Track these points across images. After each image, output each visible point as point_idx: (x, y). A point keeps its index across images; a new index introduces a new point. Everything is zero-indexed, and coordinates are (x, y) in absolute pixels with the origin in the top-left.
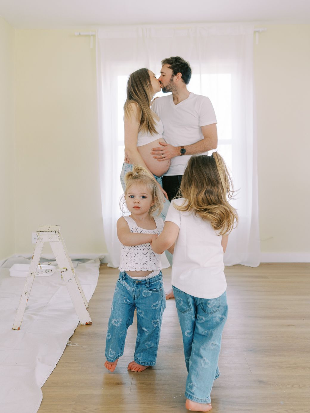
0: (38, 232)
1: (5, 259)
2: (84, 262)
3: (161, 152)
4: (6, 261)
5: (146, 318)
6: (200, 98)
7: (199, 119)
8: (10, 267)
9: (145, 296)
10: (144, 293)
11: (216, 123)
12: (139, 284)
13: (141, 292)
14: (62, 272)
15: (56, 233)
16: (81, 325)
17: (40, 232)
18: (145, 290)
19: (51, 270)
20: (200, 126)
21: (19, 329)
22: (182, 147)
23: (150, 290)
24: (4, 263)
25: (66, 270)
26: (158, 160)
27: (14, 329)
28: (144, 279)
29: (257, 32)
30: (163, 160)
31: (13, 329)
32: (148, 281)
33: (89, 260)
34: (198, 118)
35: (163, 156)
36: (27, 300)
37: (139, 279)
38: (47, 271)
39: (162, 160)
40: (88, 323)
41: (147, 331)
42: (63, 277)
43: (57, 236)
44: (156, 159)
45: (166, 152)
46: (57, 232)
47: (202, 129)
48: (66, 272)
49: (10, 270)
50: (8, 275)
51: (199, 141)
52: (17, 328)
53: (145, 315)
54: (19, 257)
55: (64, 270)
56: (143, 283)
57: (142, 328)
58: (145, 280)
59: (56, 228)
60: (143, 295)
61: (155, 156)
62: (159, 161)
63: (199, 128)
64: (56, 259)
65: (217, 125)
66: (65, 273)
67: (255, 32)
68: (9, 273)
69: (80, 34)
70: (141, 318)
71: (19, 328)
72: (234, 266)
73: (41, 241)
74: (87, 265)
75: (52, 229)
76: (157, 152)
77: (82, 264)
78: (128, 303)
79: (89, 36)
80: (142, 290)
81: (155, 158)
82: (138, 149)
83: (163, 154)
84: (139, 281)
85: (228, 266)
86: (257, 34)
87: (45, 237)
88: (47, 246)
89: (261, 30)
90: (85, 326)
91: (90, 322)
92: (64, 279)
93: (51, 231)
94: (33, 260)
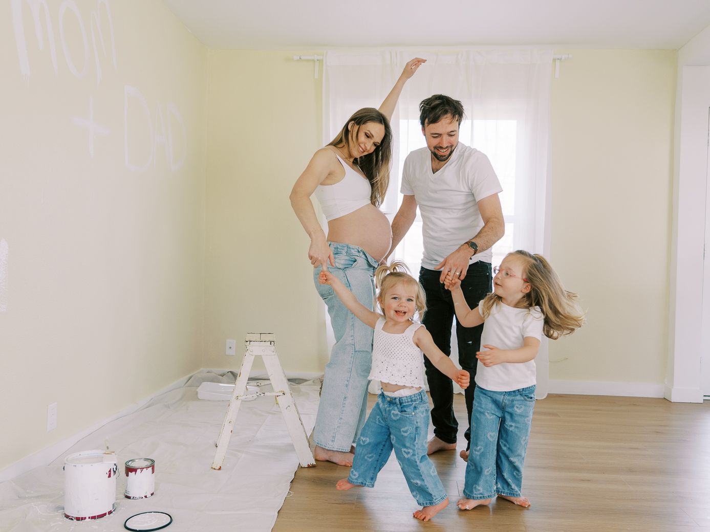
0: (247, 342)
1: (189, 375)
4: (190, 378)
8: (197, 387)
14: (278, 396)
16: (302, 467)
17: (250, 342)
19: (264, 393)
21: (220, 469)
24: (189, 380)
25: (284, 394)
27: (214, 469)
29: (558, 59)
31: (212, 468)
33: (306, 380)
38: (258, 394)
40: (311, 465)
42: (279, 403)
43: (273, 348)
46: (272, 343)
48: (284, 396)
49: (198, 390)
52: (218, 468)
54: (208, 372)
55: (281, 394)
59: (270, 338)
64: (270, 378)
66: (282, 398)
67: (554, 60)
68: (197, 393)
69: (300, 58)
71: (220, 467)
73: (251, 353)
74: (303, 387)
75: (264, 337)
77: (296, 386)
78: (381, 424)
86: (558, 62)
87: (256, 349)
88: (258, 361)
89: (563, 58)
90: (306, 469)
91: (313, 465)
92: (280, 405)
93: (265, 341)
94: (240, 378)
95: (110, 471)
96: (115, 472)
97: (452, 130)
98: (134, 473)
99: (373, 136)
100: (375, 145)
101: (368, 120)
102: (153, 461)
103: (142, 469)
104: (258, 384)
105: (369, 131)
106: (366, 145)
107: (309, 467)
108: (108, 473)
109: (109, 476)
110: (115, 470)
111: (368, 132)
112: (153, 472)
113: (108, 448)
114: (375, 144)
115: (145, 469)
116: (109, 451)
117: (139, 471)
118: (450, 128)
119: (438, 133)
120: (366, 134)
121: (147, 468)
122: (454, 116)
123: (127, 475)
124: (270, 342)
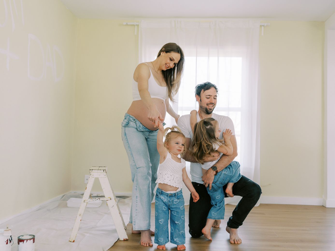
0: (90, 170)
1: (63, 194)
2: (124, 199)
5: (177, 215)
8: (67, 200)
9: (176, 203)
10: (175, 201)
12: (171, 196)
13: (173, 201)
14: (107, 200)
15: (104, 171)
16: (120, 240)
17: (92, 170)
18: (175, 199)
21: (74, 241)
23: (178, 199)
24: (63, 197)
25: (111, 199)
27: (71, 242)
28: (174, 192)
29: (263, 26)
31: (69, 241)
32: (176, 194)
36: (81, 220)
37: (171, 193)
40: (125, 239)
41: (178, 223)
42: (108, 204)
43: (105, 174)
50: (66, 206)
53: (177, 214)
54: (75, 193)
55: (109, 199)
56: (173, 195)
57: (174, 222)
58: (175, 194)
59: (104, 168)
60: (174, 203)
66: (110, 201)
67: (261, 26)
69: (127, 24)
70: (174, 216)
71: (74, 240)
73: (93, 176)
75: (100, 168)
77: (122, 200)
79: (134, 25)
80: (174, 200)
84: (171, 194)
87: (96, 174)
88: (97, 181)
89: (265, 25)
90: (123, 242)
91: (126, 239)
92: (109, 206)
93: (100, 170)
94: (86, 191)
95: (7, 240)
96: (10, 241)
98: (22, 242)
102: (34, 236)
103: (27, 240)
106: (170, 64)
107: (124, 240)
108: (6, 242)
109: (7, 243)
110: (10, 240)
111: (172, 58)
112: (34, 242)
113: (7, 228)
115: (29, 240)
116: (7, 229)
117: (25, 241)
120: (170, 58)
121: (30, 239)
123: (19, 244)
124: (103, 170)
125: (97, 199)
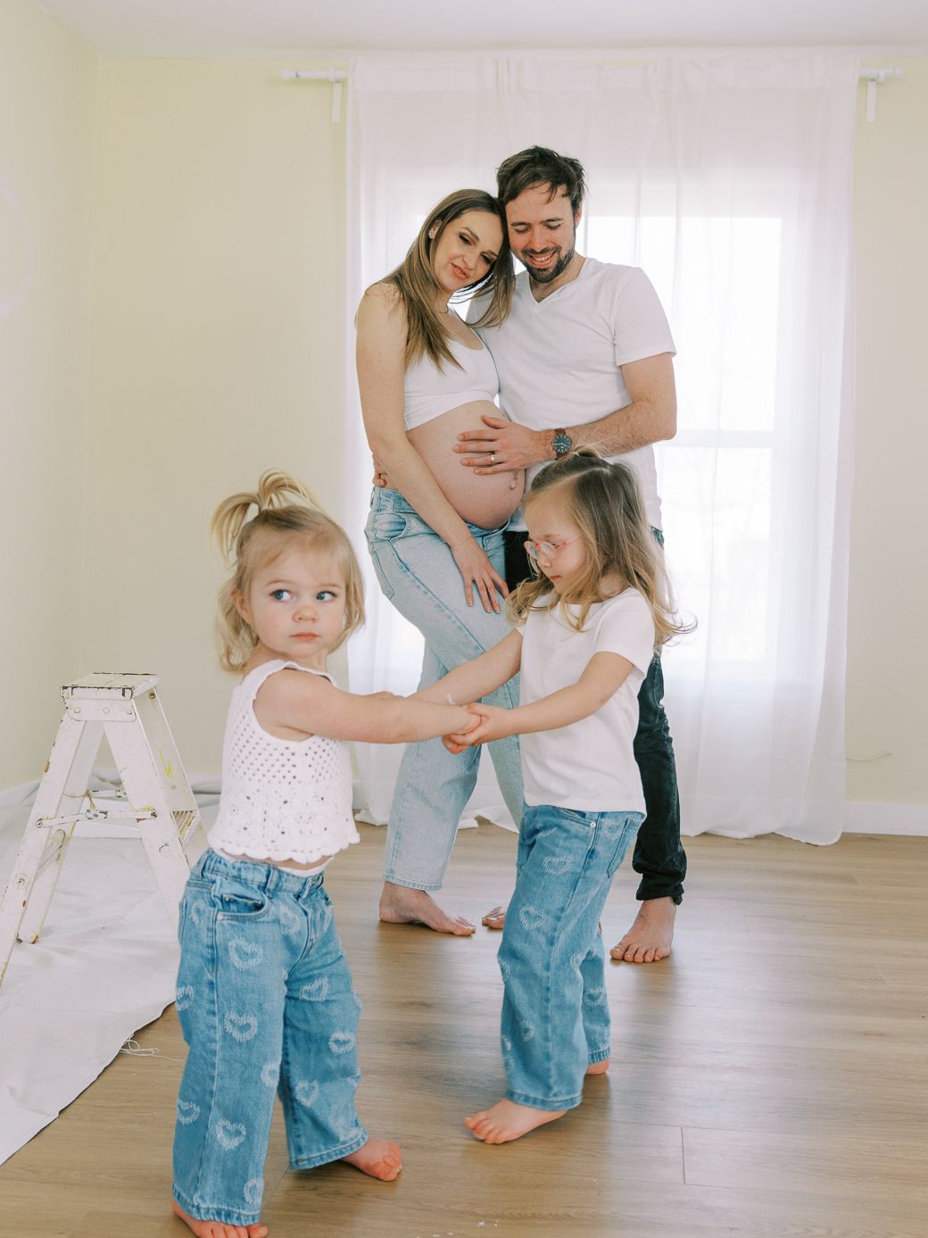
0: (65, 688)
3: (487, 446)
6: (614, 272)
7: (614, 340)
11: (672, 354)
14: (139, 820)
15: (123, 695)
17: (73, 688)
19: (106, 813)
20: (618, 365)
22: (559, 432)
25: (154, 815)
26: (477, 471)
30: (495, 473)
34: (610, 338)
35: (492, 458)
36: (25, 902)
38: (90, 815)
39: (489, 470)
42: (143, 835)
43: (129, 703)
44: (471, 469)
45: (506, 447)
46: (128, 692)
47: (624, 374)
48: (153, 820)
51: (615, 412)
55: (148, 815)
59: (125, 681)
61: (467, 459)
62: (480, 474)
63: (614, 370)
64: (123, 779)
65: (674, 359)
66: (150, 823)
69: (297, 76)
72: (758, 837)
73: (76, 716)
75: (110, 680)
76: (473, 446)
79: (327, 82)
81: (469, 465)
82: (412, 437)
83: (493, 452)
85: (737, 839)
86: (872, 87)
87: (88, 706)
89: (882, 75)
92: (146, 843)
93: (110, 688)
94: (46, 777)
97: (550, 218)
99: (477, 238)
100: (487, 260)
101: (464, 209)
104: (118, 794)
105: (467, 229)
106: (466, 260)
111: (466, 232)
114: (485, 257)
118: (548, 212)
119: (522, 220)
120: (462, 237)
122: (553, 189)
124: (121, 691)
125: (96, 816)
